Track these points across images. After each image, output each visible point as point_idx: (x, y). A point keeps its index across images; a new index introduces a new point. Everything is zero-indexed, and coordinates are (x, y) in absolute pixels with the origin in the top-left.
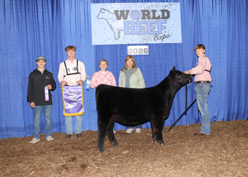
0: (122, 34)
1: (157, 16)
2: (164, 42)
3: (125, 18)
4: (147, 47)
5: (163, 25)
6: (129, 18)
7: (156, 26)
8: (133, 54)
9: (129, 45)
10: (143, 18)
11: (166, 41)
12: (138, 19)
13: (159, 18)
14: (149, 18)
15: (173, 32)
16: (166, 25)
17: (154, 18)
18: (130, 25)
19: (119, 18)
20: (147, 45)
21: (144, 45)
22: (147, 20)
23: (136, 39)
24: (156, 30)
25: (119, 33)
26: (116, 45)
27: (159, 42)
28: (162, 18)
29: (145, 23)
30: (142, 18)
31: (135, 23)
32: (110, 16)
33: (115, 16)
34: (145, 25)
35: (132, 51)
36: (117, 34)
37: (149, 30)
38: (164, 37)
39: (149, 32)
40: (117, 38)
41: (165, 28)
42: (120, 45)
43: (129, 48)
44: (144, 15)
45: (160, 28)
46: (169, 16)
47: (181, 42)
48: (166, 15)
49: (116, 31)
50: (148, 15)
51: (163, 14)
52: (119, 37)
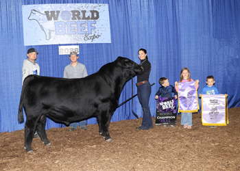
0: (53, 34)
1: (86, 16)
2: (94, 42)
3: (56, 19)
4: (77, 47)
5: (93, 25)
6: (60, 19)
7: (86, 27)
8: (64, 54)
9: (60, 45)
10: (74, 18)
11: (96, 41)
12: (68, 19)
13: (88, 18)
14: (79, 19)
15: (103, 32)
16: (95, 25)
17: (84, 18)
18: (60, 26)
19: (49, 19)
20: (77, 44)
21: (75, 45)
22: (77, 20)
23: (67, 39)
24: (86, 30)
25: (50, 33)
26: (48, 46)
27: (89, 42)
28: (92, 19)
29: (76, 23)
30: (72, 19)
31: (66, 24)
32: (41, 17)
33: (45, 16)
34: (75, 26)
35: (63, 51)
36: (48, 35)
37: (79, 30)
38: (94, 37)
39: (80, 32)
40: (48, 38)
41: (95, 28)
42: (52, 45)
43: (60, 48)
44: (74, 15)
45: (90, 28)
46: (98, 17)
47: (110, 42)
48: (95, 15)
49: (47, 32)
50: (78, 16)
51: (93, 15)
52: (50, 37)
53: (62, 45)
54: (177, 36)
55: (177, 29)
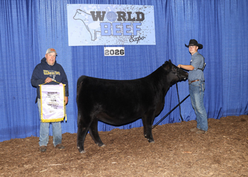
0: (99, 35)
1: (132, 18)
2: (139, 44)
3: (102, 19)
4: (123, 48)
5: (138, 27)
6: (106, 19)
7: (132, 28)
8: (110, 55)
9: (105, 46)
11: (141, 43)
12: (114, 20)
13: (134, 19)
14: (125, 20)
15: (148, 34)
16: (141, 27)
17: (130, 19)
18: (106, 26)
21: (120, 46)
22: (123, 22)
23: (112, 40)
24: (132, 31)
25: (95, 34)
26: (93, 46)
27: (134, 43)
29: (121, 24)
30: (118, 20)
31: (111, 24)
32: (87, 17)
33: (91, 17)
34: (121, 27)
35: (108, 52)
36: (93, 35)
37: (125, 32)
38: (139, 39)
40: (93, 39)
41: (140, 30)
42: (97, 46)
43: (106, 49)
44: (120, 16)
45: (136, 29)
46: (143, 19)
47: (155, 44)
48: (141, 17)
49: (93, 33)
50: (124, 17)
51: (138, 16)
52: (96, 38)
53: (107, 46)
54: (219, 39)
55: (219, 33)
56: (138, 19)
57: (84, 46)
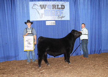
0: (43, 16)
1: (59, 8)
2: (62, 19)
3: (45, 8)
4: (54, 22)
5: (62, 12)
6: (47, 8)
7: (59, 12)
8: (48, 25)
9: (46, 21)
10: (53, 8)
11: (63, 19)
12: (50, 9)
13: (60, 8)
14: (56, 8)
15: (66, 15)
16: (63, 12)
17: (58, 8)
18: (47, 12)
19: (42, 8)
20: (54, 20)
22: (55, 9)
23: (50, 18)
24: (59, 14)
26: (41, 21)
27: (60, 19)
28: (61, 9)
29: (54, 11)
30: (52, 9)
31: (49, 11)
32: (38, 7)
33: (40, 7)
34: (54, 12)
35: (48, 23)
36: (41, 16)
38: (62, 17)
39: (56, 15)
40: (41, 17)
42: (43, 21)
43: (47, 22)
45: (61, 13)
46: (64, 8)
47: (69, 20)
48: (63, 7)
49: (41, 15)
50: (55, 7)
51: (62, 7)
53: (48, 21)
56: (62, 8)
57: (37, 21)
